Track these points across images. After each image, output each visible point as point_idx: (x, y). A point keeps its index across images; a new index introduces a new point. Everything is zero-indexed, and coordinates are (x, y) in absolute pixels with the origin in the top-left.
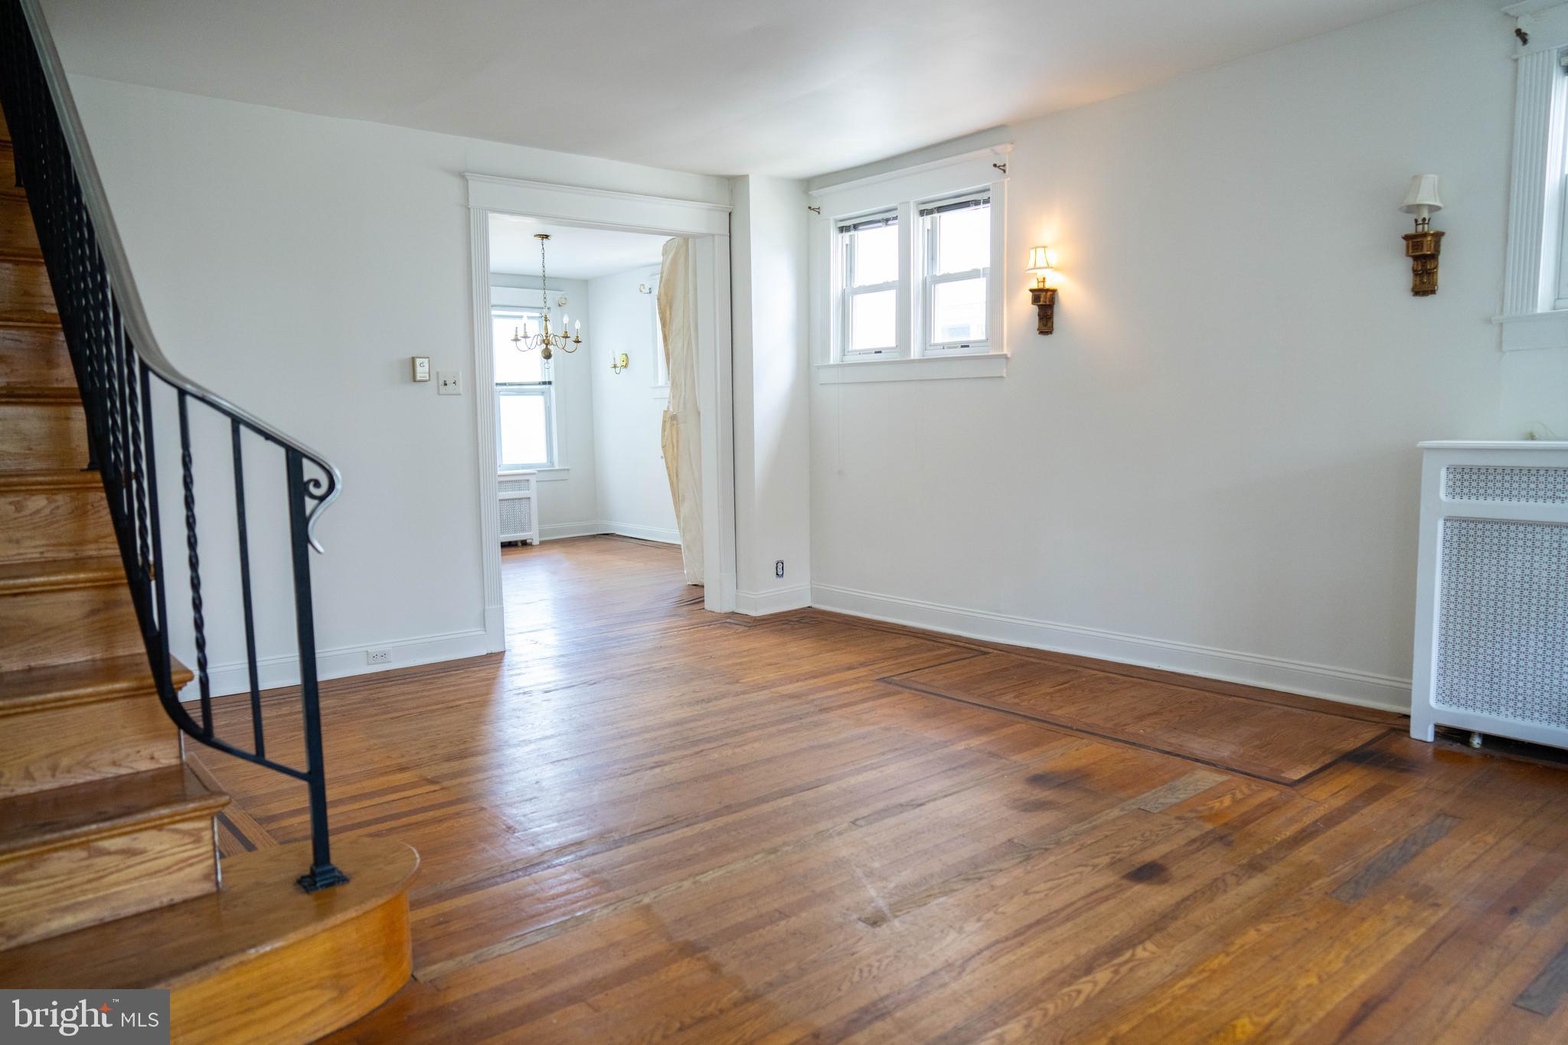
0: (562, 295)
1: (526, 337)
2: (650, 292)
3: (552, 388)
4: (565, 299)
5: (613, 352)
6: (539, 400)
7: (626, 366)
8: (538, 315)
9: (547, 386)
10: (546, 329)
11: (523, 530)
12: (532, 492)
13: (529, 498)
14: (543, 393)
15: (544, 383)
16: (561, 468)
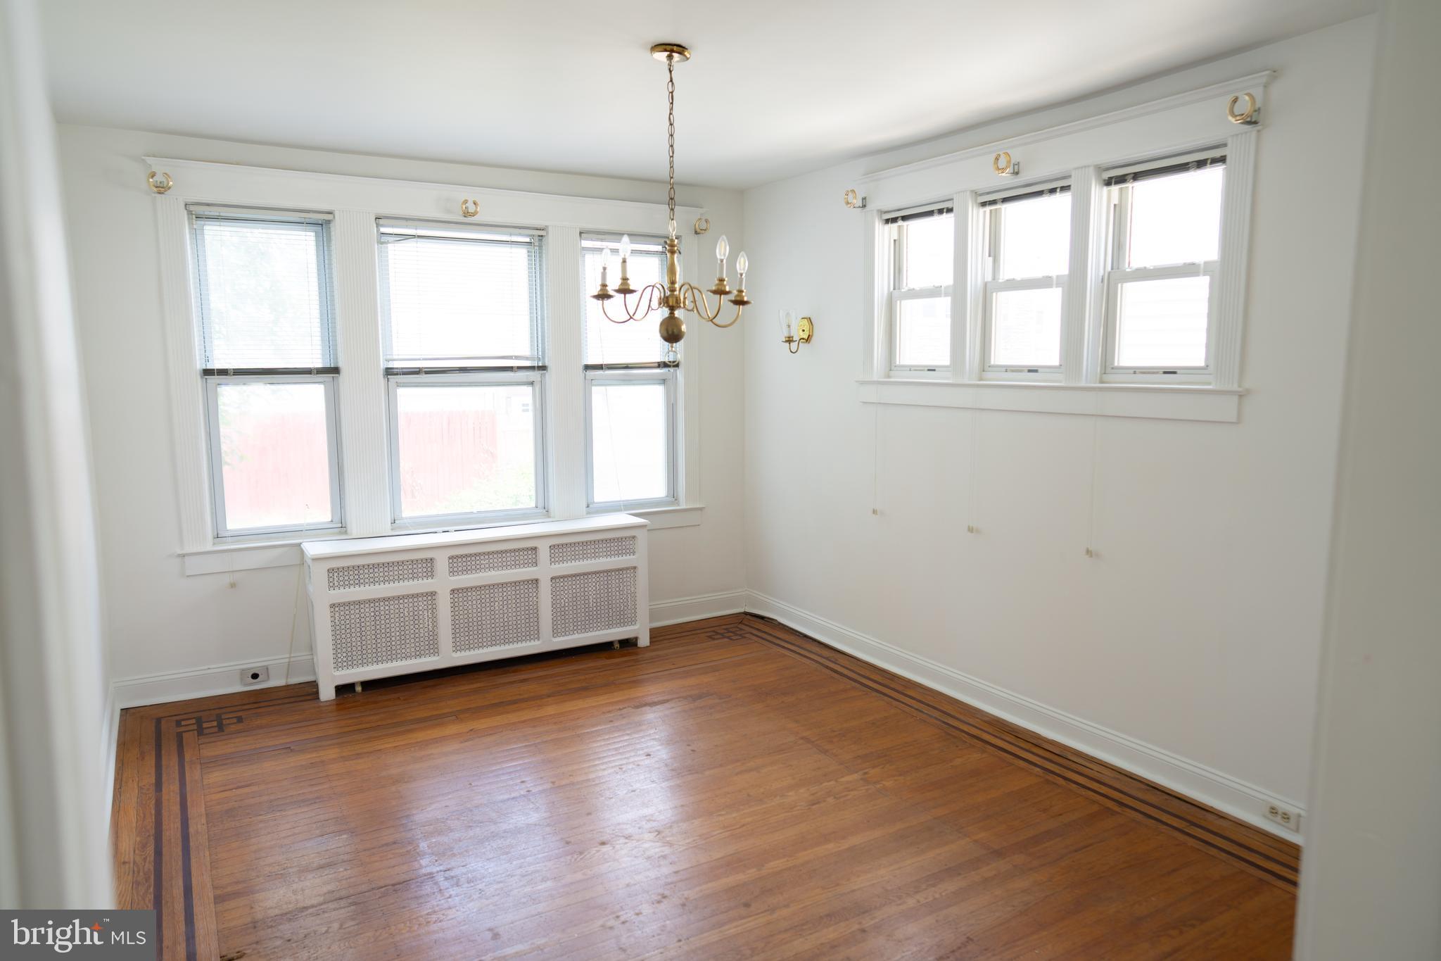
0: (702, 214)
1: (625, 290)
2: (864, 206)
3: (680, 373)
4: (707, 221)
5: (788, 314)
6: (658, 391)
7: (808, 340)
8: (659, 248)
9: (672, 370)
10: (672, 271)
11: (622, 623)
12: (638, 558)
13: (635, 568)
14: (663, 381)
15: (664, 365)
16: (688, 507)
